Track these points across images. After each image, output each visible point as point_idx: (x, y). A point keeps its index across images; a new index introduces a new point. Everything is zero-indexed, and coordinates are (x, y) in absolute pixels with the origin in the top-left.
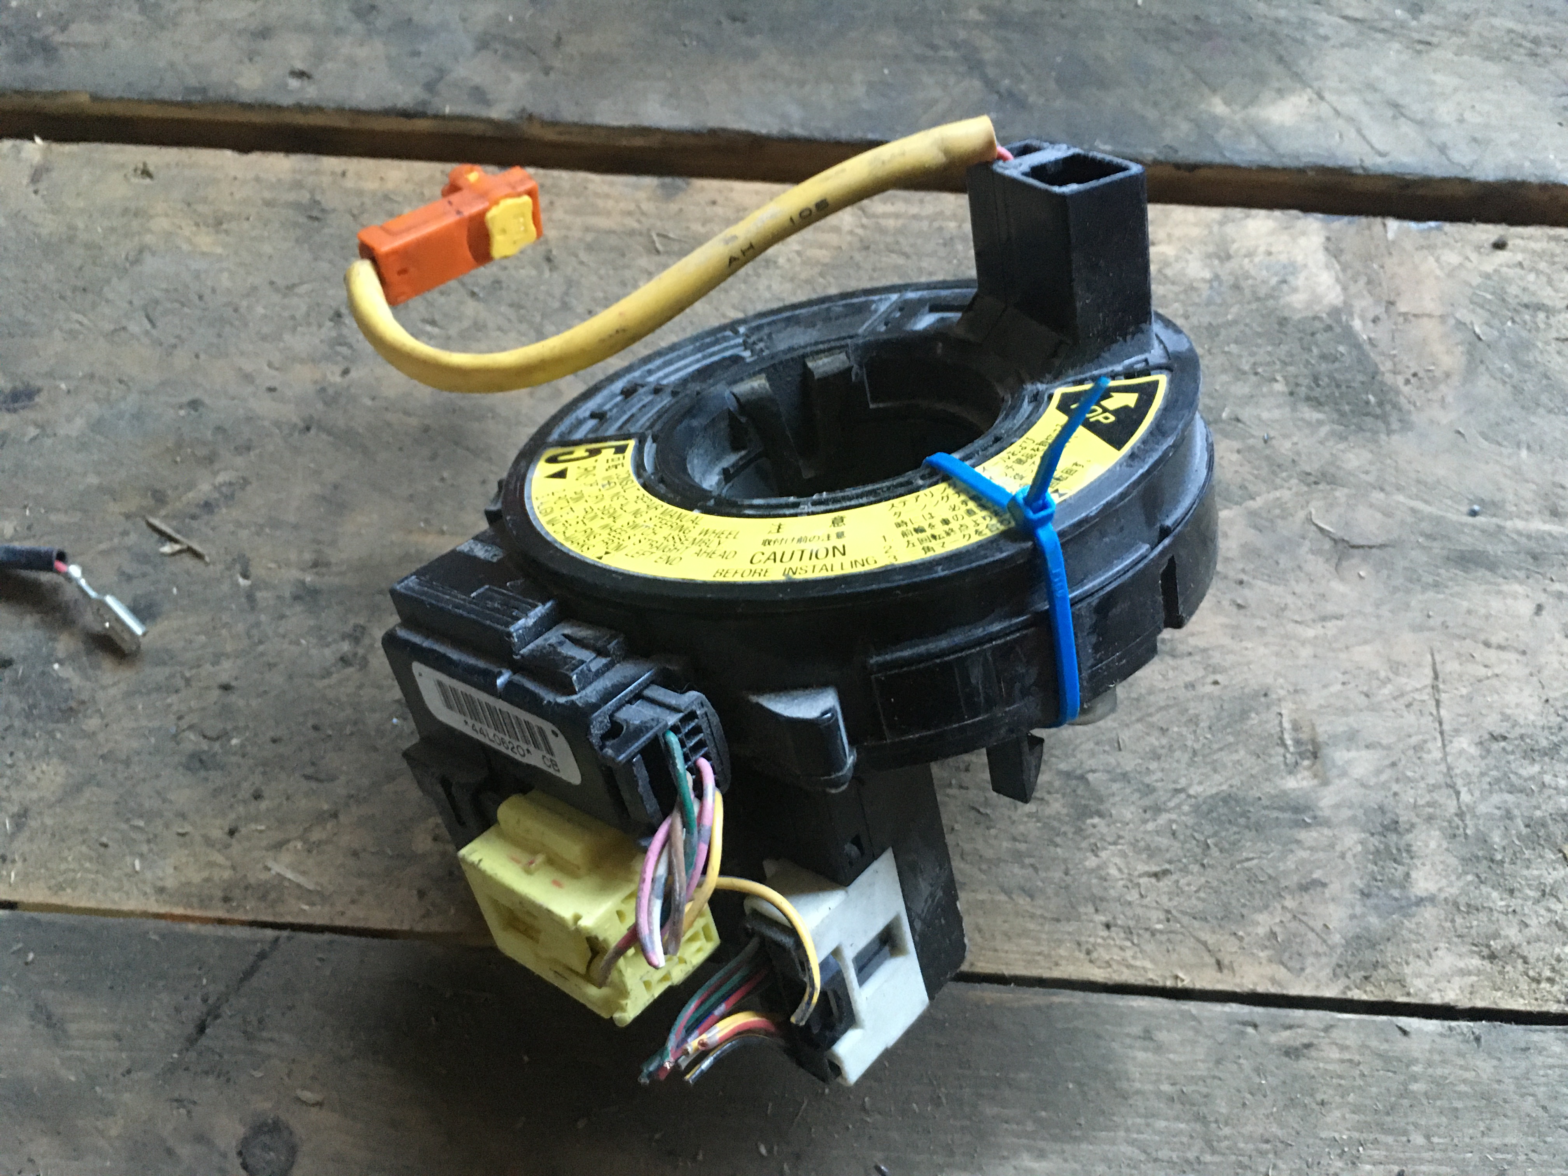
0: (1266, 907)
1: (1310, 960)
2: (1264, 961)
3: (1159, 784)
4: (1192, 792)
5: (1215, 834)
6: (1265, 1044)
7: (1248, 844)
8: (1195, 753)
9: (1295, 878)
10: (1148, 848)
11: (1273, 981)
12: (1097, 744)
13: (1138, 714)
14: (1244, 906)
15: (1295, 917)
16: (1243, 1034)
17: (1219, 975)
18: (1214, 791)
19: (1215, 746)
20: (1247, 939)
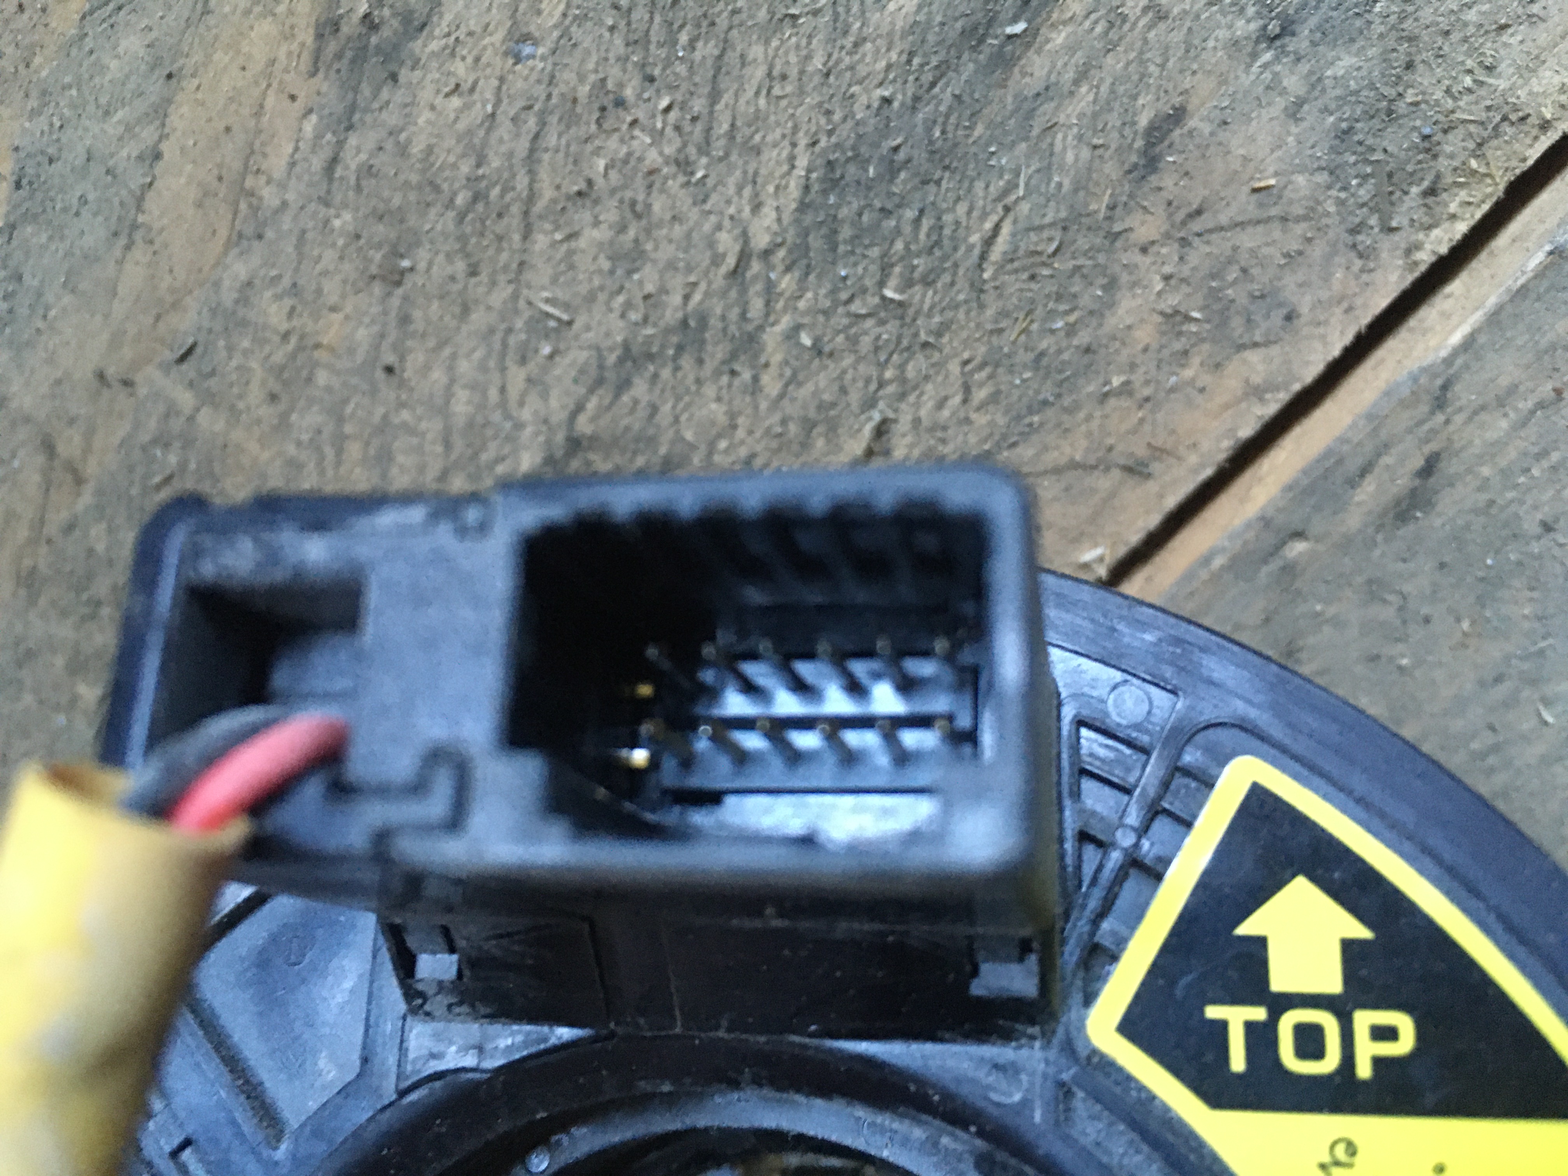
0: (1111, 285)
1: (1290, 282)
2: (1206, 379)
3: (697, 297)
4: (761, 241)
5: (885, 269)
6: (1346, 544)
7: (962, 209)
8: (684, 165)
9: (1111, 169)
10: (809, 426)
11: (1257, 392)
12: (523, 361)
13: (514, 220)
14: (1071, 330)
15: (1184, 242)
16: (1289, 570)
17: (1152, 486)
18: (794, 189)
19: (698, 105)
20: (1137, 378)
